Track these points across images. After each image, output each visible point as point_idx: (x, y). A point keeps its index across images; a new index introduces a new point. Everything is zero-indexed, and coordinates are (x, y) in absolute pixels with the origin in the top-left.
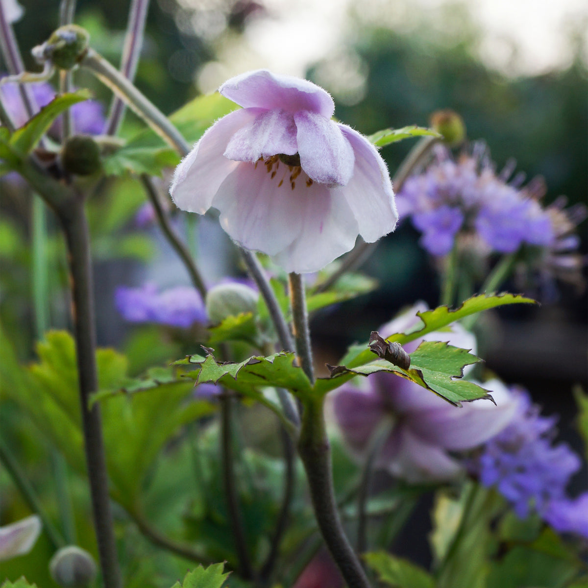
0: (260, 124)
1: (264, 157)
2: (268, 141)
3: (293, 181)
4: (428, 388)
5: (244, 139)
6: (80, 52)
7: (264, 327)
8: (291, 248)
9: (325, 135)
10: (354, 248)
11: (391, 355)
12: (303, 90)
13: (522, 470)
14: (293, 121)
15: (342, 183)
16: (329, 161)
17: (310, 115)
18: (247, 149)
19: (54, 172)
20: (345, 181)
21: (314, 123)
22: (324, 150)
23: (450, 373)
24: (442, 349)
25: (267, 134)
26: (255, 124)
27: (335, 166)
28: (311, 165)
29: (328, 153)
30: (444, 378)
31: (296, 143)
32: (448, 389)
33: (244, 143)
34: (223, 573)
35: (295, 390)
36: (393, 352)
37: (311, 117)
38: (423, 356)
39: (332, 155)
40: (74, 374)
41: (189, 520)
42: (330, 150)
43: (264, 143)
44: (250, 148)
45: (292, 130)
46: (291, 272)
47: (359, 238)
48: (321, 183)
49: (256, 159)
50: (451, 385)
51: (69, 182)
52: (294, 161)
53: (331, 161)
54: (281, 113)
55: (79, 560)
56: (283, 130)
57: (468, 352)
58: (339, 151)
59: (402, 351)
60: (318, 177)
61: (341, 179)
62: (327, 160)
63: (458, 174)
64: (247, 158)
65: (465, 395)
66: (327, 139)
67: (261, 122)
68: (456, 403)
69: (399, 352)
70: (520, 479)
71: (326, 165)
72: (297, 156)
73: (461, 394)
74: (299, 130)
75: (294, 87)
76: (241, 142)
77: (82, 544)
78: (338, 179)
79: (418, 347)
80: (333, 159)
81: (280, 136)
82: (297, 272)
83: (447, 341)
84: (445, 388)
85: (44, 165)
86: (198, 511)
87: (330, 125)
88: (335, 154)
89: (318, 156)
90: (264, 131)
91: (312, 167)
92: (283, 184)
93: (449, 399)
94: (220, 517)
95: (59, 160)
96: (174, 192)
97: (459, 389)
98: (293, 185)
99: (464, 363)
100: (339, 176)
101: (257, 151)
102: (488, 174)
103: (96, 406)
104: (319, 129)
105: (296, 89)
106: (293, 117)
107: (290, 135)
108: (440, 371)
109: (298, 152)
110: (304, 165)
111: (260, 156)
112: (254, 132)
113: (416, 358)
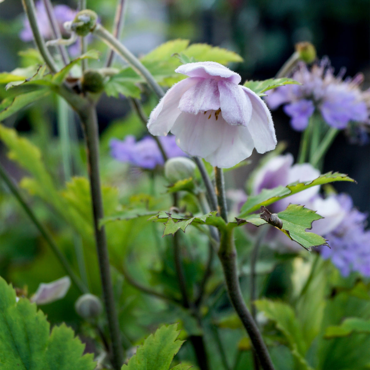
0: (199, 90)
1: (201, 112)
2: (204, 102)
3: (217, 115)
4: (292, 240)
5: (190, 99)
6: (92, 27)
7: (198, 183)
8: (215, 153)
9: (236, 97)
10: (251, 156)
11: (272, 222)
12: (223, 77)
13: (345, 247)
14: (217, 87)
15: (245, 125)
16: (238, 113)
17: (227, 84)
18: (191, 106)
19: (77, 90)
20: (247, 124)
21: (229, 90)
22: (235, 107)
23: (304, 226)
24: (300, 210)
25: (203, 98)
26: (196, 90)
27: (241, 115)
28: (227, 115)
29: (238, 108)
30: (302, 230)
31: (219, 102)
32: (304, 238)
33: (189, 102)
34: (177, 330)
35: (217, 226)
36: (273, 220)
37: (228, 86)
38: (290, 214)
39: (239, 109)
40: (89, 199)
41: (153, 272)
42: (238, 106)
43: (201, 104)
44: (193, 105)
45: (216, 93)
46: (215, 166)
47: (255, 151)
48: (233, 125)
49: (196, 113)
50: (305, 235)
51: (85, 95)
52: (218, 113)
53: (239, 113)
54: (211, 82)
55: (92, 303)
56: (212, 94)
57: (315, 212)
58: (244, 106)
59: (278, 220)
60: (232, 122)
61: (244, 123)
62: (237, 112)
63: (312, 79)
64: (191, 112)
65: (313, 242)
66: (237, 99)
67: (199, 89)
68: (308, 248)
69: (276, 220)
70: (345, 253)
71: (236, 115)
72: (220, 110)
73: (311, 242)
74: (221, 94)
75: (218, 75)
76: (188, 101)
77: (94, 292)
78: (243, 123)
79: (287, 208)
80: (240, 111)
81: (210, 99)
82: (219, 167)
83: (304, 205)
84: (302, 237)
85: (70, 85)
86: (158, 266)
87: (238, 91)
88: (241, 109)
89: (231, 110)
90: (201, 96)
91: (228, 117)
92: (211, 118)
93: (304, 246)
94: (171, 271)
95: (80, 83)
96: (149, 127)
97: (310, 239)
98: (217, 118)
99: (313, 220)
100: (243, 122)
101: (197, 109)
102: (329, 77)
103: (103, 228)
104: (232, 94)
105: (219, 76)
106: (217, 84)
107: (216, 96)
108: (299, 225)
109: (220, 108)
110: (224, 115)
111: (199, 111)
112: (195, 95)
113: (286, 215)
